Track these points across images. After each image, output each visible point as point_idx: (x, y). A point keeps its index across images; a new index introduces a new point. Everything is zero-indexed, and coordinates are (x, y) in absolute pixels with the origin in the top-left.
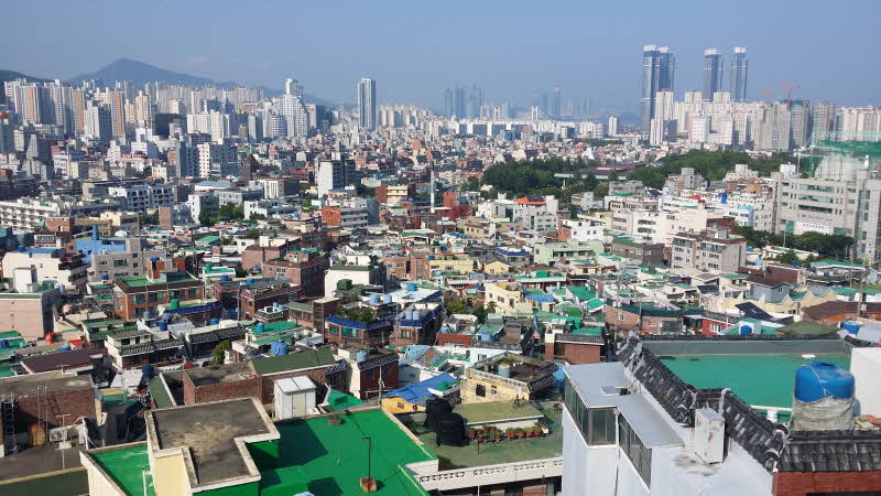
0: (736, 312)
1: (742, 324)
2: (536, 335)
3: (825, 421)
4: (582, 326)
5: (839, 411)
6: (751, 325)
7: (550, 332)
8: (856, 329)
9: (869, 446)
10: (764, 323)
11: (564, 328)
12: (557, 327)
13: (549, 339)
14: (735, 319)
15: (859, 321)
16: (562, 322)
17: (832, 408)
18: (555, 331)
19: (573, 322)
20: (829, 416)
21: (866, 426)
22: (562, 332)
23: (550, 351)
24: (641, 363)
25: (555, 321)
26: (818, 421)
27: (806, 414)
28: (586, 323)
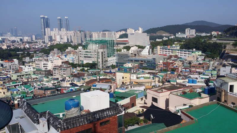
0: (69, 85)
1: (70, 88)
2: (12, 102)
3: (73, 114)
4: (26, 96)
5: (76, 111)
6: (73, 88)
7: (16, 100)
8: (96, 86)
9: (83, 118)
10: (76, 87)
11: (21, 98)
12: (18, 98)
13: (16, 102)
14: (69, 87)
15: (97, 83)
16: (20, 96)
17: (74, 110)
18: (18, 100)
19: (23, 96)
20: (74, 113)
21: (84, 113)
22: (20, 99)
23: (16, 106)
24: (26, 108)
25: (17, 97)
26: (71, 115)
27: (68, 114)
28: (27, 96)
